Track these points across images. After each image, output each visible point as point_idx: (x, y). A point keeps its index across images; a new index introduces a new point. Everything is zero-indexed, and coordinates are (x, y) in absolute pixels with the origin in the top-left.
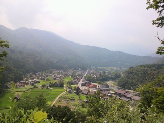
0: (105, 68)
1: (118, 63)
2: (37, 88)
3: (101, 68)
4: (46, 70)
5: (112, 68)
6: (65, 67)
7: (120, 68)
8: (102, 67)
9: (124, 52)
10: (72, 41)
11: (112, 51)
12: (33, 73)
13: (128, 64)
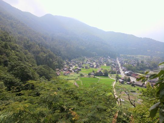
0: (134, 56)
1: (148, 51)
2: (84, 76)
3: (129, 56)
4: (78, 57)
5: (142, 56)
6: (95, 55)
7: (151, 57)
8: (131, 55)
9: (153, 39)
10: (96, 28)
11: (140, 38)
12: (68, 60)
13: (158, 52)
